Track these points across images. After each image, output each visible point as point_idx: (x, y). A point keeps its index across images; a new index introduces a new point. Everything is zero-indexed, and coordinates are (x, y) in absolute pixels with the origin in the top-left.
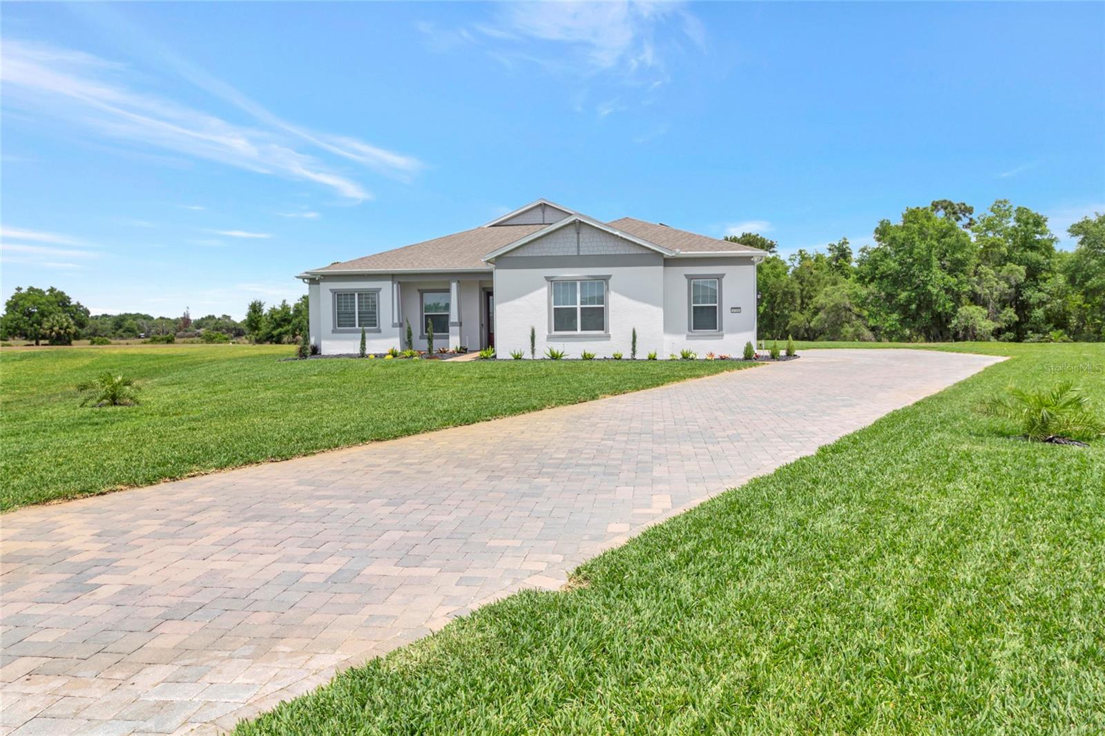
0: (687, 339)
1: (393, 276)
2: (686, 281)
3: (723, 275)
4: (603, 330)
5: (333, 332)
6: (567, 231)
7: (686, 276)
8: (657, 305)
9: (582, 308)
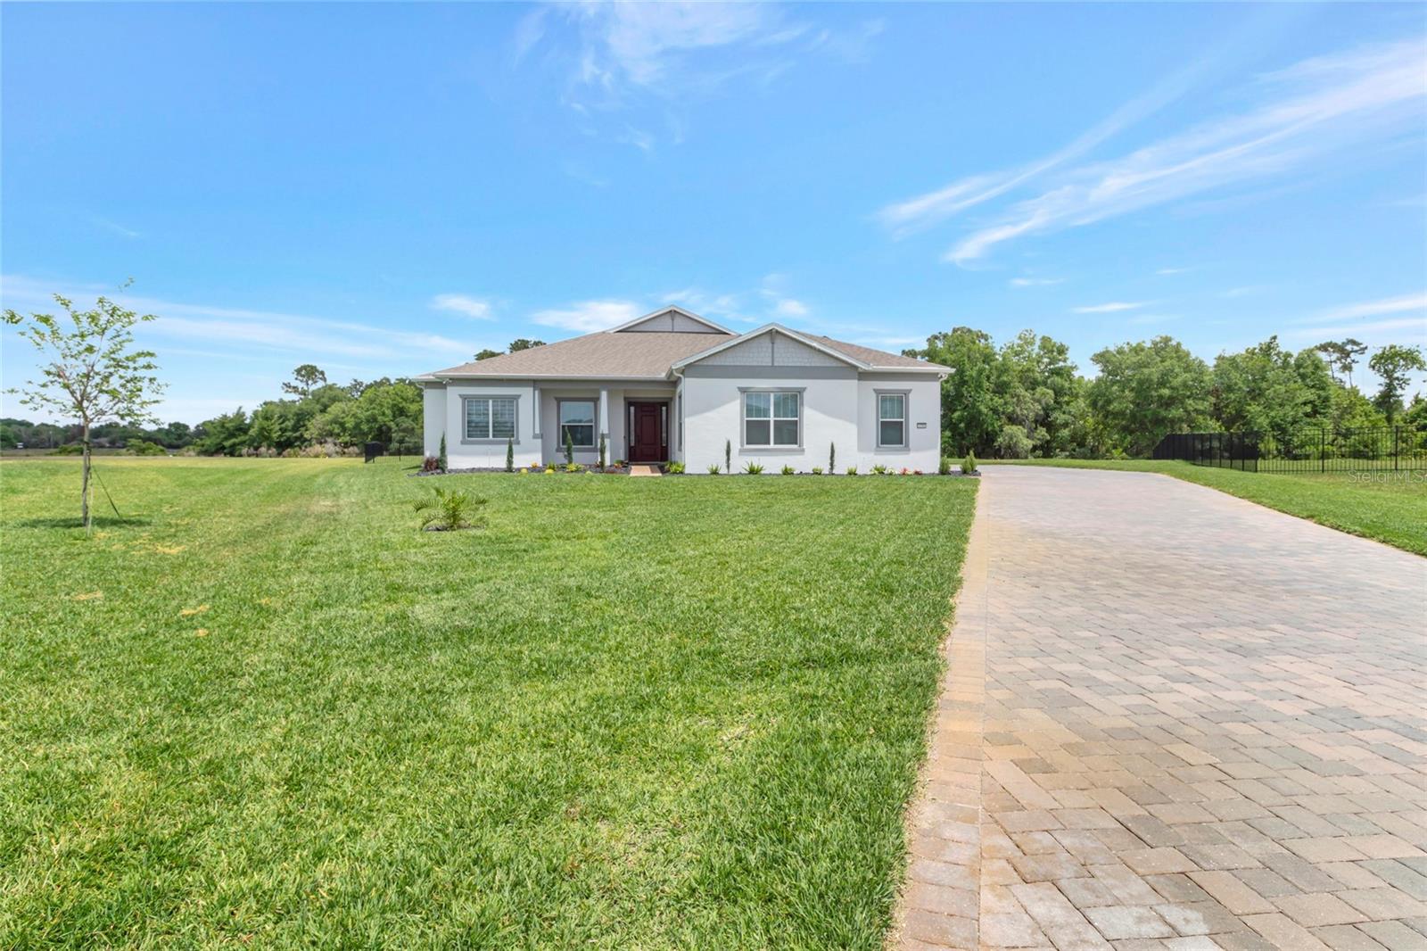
0: (875, 454)
1: (534, 382)
2: (874, 395)
3: (910, 391)
4: (796, 443)
5: (463, 443)
6: (761, 340)
7: (875, 390)
8: (852, 422)
9: (775, 421)
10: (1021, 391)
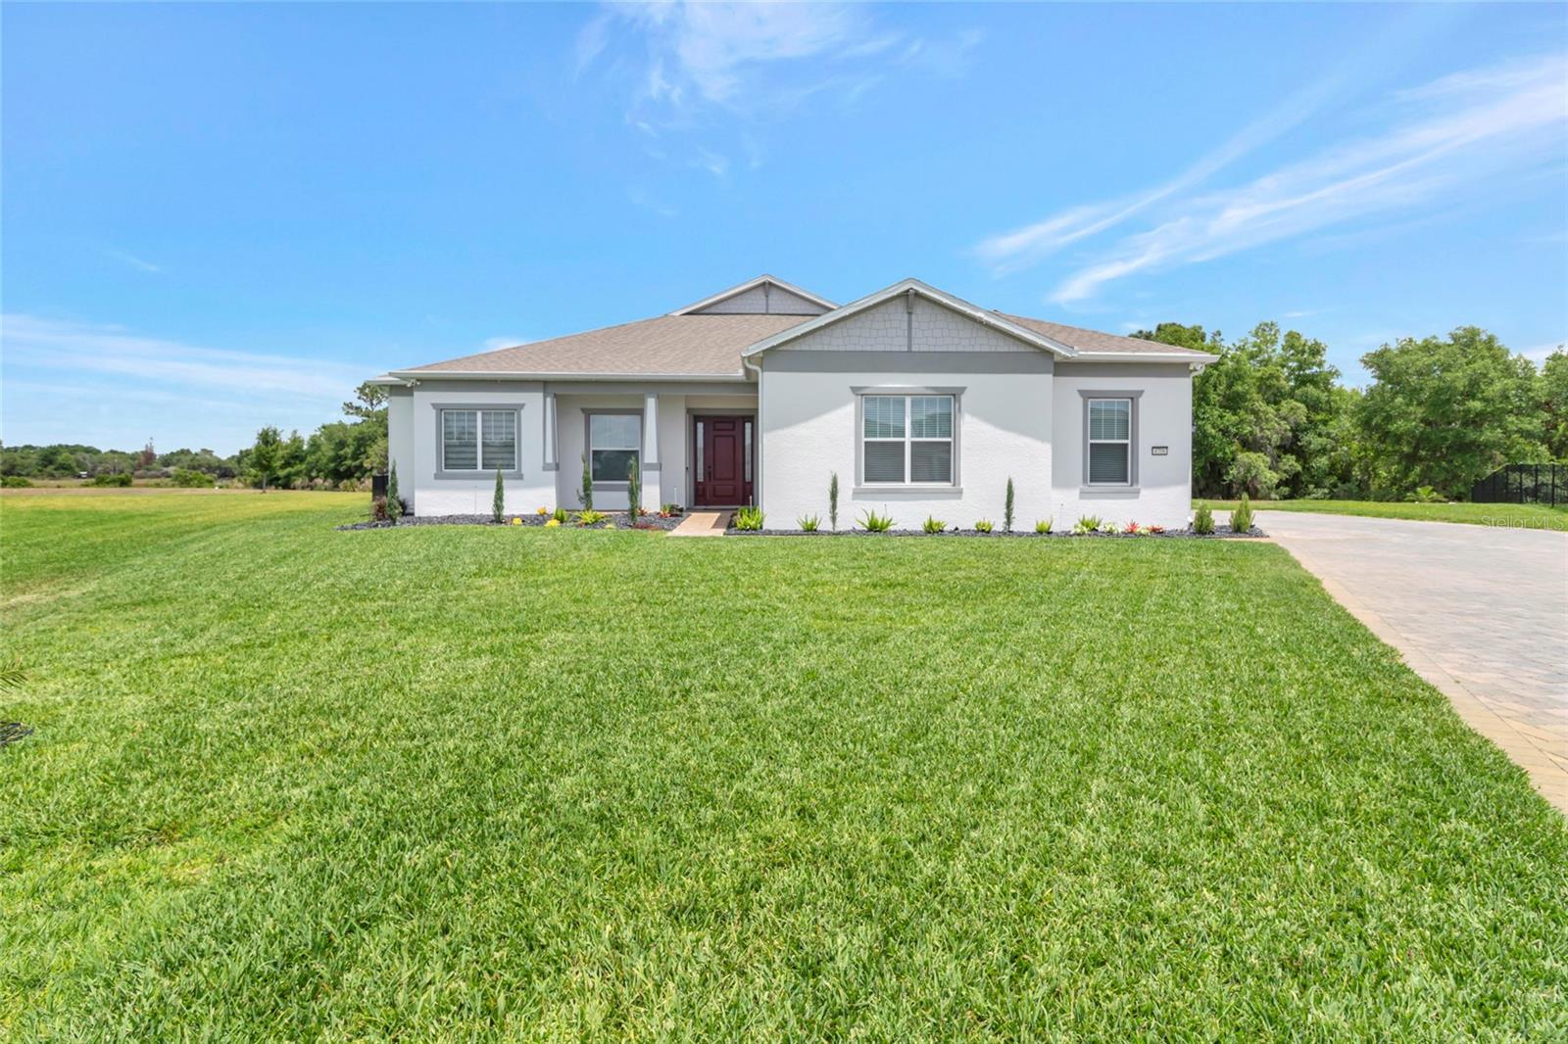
0: (1081, 498)
1: (544, 385)
2: (1080, 400)
3: (1140, 393)
4: (949, 480)
5: (437, 477)
6: (891, 308)
7: (1082, 393)
8: (1043, 440)
9: (913, 443)
10: (1261, 405)
